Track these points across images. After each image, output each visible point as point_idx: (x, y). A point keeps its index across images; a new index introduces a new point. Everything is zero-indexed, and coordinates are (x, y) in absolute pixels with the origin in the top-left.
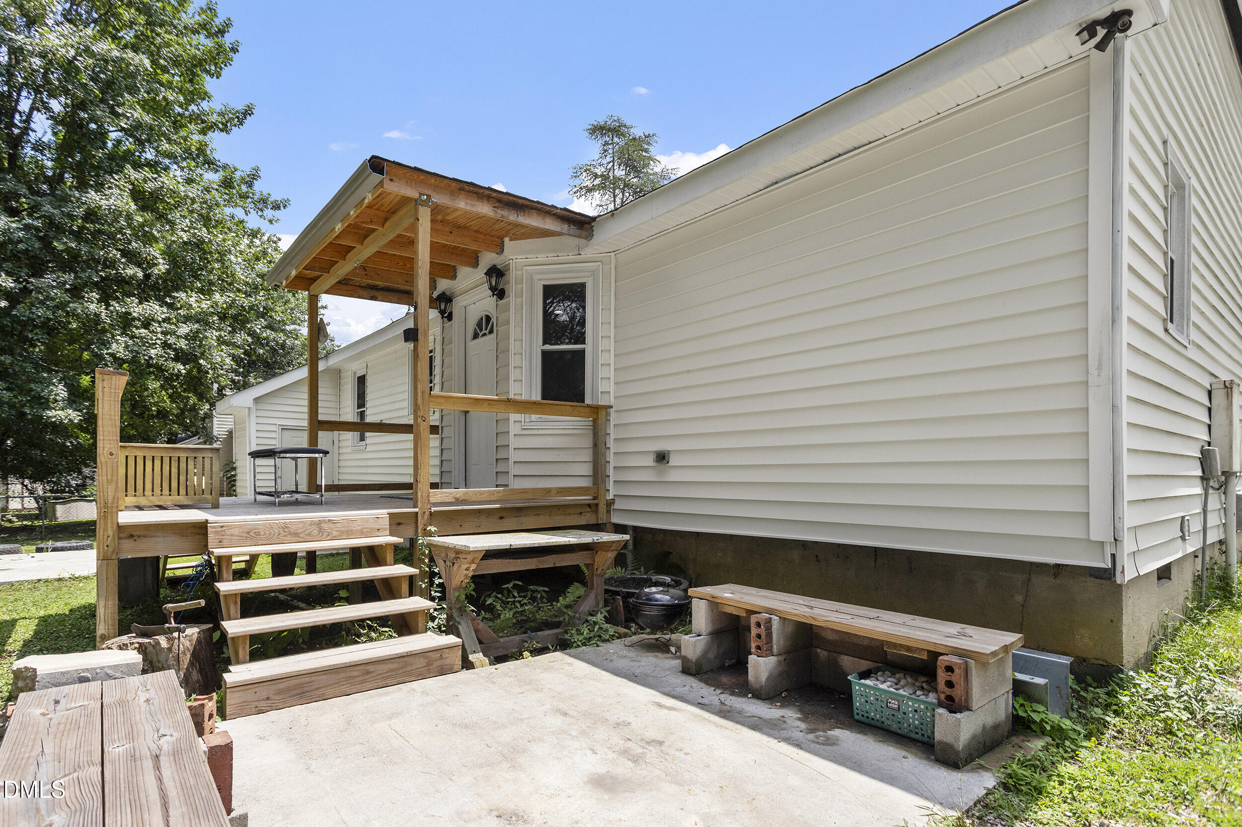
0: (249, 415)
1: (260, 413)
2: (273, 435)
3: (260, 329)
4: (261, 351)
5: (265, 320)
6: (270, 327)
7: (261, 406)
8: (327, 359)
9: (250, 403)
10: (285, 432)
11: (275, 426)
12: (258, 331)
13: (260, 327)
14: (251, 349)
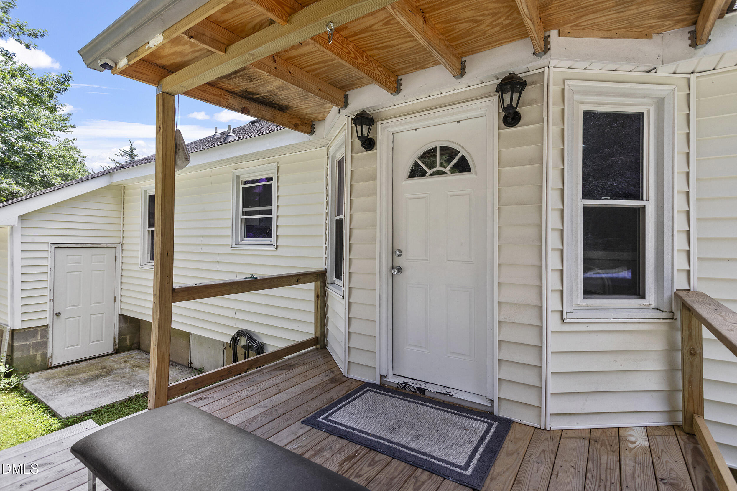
0: (12, 234)
1: (27, 232)
2: (44, 255)
3: (15, 139)
4: (16, 159)
5: (22, 132)
6: (27, 138)
7: (27, 224)
8: (111, 175)
9: (15, 221)
10: (58, 251)
11: (46, 245)
12: (13, 140)
13: (15, 137)
14: (5, 155)
